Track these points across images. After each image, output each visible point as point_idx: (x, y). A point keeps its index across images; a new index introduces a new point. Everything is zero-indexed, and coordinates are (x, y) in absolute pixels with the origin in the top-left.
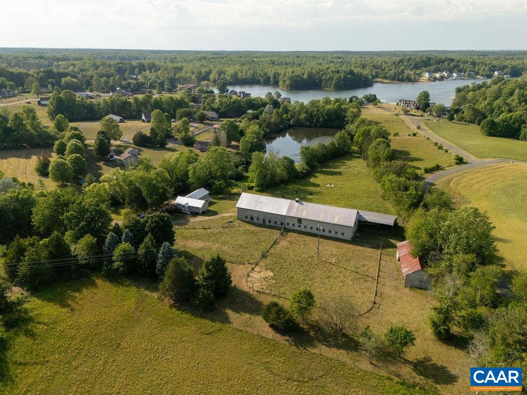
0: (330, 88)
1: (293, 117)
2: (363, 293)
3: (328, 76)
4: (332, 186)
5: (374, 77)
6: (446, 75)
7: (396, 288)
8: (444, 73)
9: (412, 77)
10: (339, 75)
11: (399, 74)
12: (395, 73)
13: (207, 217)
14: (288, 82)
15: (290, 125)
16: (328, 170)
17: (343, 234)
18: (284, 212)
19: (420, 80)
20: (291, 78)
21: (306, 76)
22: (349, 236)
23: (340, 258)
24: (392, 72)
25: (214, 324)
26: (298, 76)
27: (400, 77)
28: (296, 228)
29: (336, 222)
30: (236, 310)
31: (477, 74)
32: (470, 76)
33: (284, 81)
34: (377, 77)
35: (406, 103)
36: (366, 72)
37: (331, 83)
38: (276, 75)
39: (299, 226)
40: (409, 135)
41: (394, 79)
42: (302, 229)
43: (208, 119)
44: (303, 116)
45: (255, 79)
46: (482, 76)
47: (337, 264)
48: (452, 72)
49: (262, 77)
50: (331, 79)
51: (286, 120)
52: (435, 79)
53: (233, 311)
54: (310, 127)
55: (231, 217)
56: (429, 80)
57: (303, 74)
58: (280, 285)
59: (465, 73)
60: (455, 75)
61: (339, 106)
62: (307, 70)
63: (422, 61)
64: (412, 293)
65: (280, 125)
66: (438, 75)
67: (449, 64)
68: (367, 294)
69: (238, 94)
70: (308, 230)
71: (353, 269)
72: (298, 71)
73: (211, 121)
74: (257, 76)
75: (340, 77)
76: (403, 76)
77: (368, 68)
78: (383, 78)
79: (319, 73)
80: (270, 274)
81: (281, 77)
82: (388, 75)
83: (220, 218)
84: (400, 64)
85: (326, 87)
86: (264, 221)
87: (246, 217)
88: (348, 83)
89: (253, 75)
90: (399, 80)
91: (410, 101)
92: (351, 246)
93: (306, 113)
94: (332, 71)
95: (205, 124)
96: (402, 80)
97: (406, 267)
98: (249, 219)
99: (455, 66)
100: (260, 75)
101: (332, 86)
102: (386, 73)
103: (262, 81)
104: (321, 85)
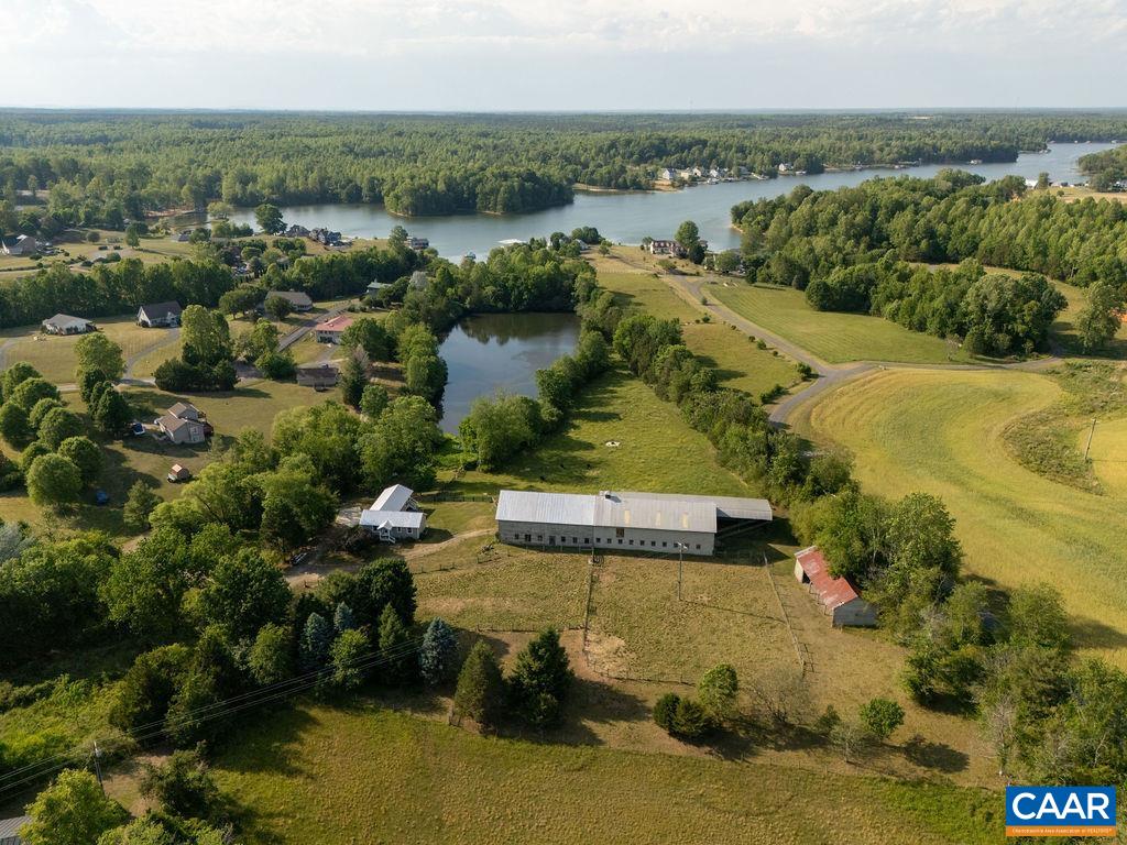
0: (495, 209)
1: (468, 293)
2: (779, 649)
3: (488, 187)
4: (617, 444)
5: (571, 182)
6: (699, 174)
7: (821, 631)
8: (696, 170)
9: (643, 180)
10: (509, 183)
11: (618, 175)
12: (609, 173)
13: (436, 545)
14: (406, 200)
15: (465, 310)
16: (593, 410)
17: (698, 547)
18: (589, 519)
19: (657, 187)
20: (413, 192)
21: (441, 187)
22: (708, 548)
23: (713, 592)
24: (604, 170)
25: (578, 750)
26: (427, 187)
27: (621, 180)
28: (615, 544)
29: (685, 526)
30: (601, 718)
31: (751, 170)
32: (739, 174)
33: (397, 198)
34: (577, 182)
35: (659, 246)
36: (554, 171)
37: (496, 201)
38: (374, 184)
39: (620, 542)
40: (698, 322)
41: (607, 185)
42: (626, 545)
43: (293, 310)
44: (489, 290)
45: (326, 191)
46: (761, 173)
47: (713, 604)
48: (708, 168)
49: (343, 187)
50: (495, 191)
51: (456, 300)
52: (683, 183)
53: (595, 721)
54: (504, 311)
55: (481, 538)
56: (673, 185)
57: (435, 182)
58: (646, 659)
59: (730, 169)
60: (714, 173)
61: (557, 267)
62: (441, 173)
63: (652, 146)
64: (849, 637)
65: (448, 312)
66: (685, 175)
67: (701, 152)
68: (785, 650)
69: (313, 235)
70: (636, 546)
71: (742, 609)
72: (423, 175)
73: (300, 312)
74: (330, 184)
75: (513, 187)
76: (625, 181)
77: (553, 160)
78: (589, 184)
79: (467, 179)
80: (619, 642)
81: (386, 187)
82: (596, 176)
83: (461, 544)
84: (612, 152)
85: (486, 208)
86: (552, 540)
87: (517, 537)
88: (530, 199)
89: (321, 183)
90: (617, 186)
91: (664, 242)
92: (718, 566)
93: (494, 283)
94: (493, 175)
95: (292, 322)
96: (624, 187)
97: (829, 594)
98: (522, 540)
99: (713, 156)
100: (336, 183)
101: (499, 207)
102: (592, 173)
103: (343, 196)
104: (475, 204)
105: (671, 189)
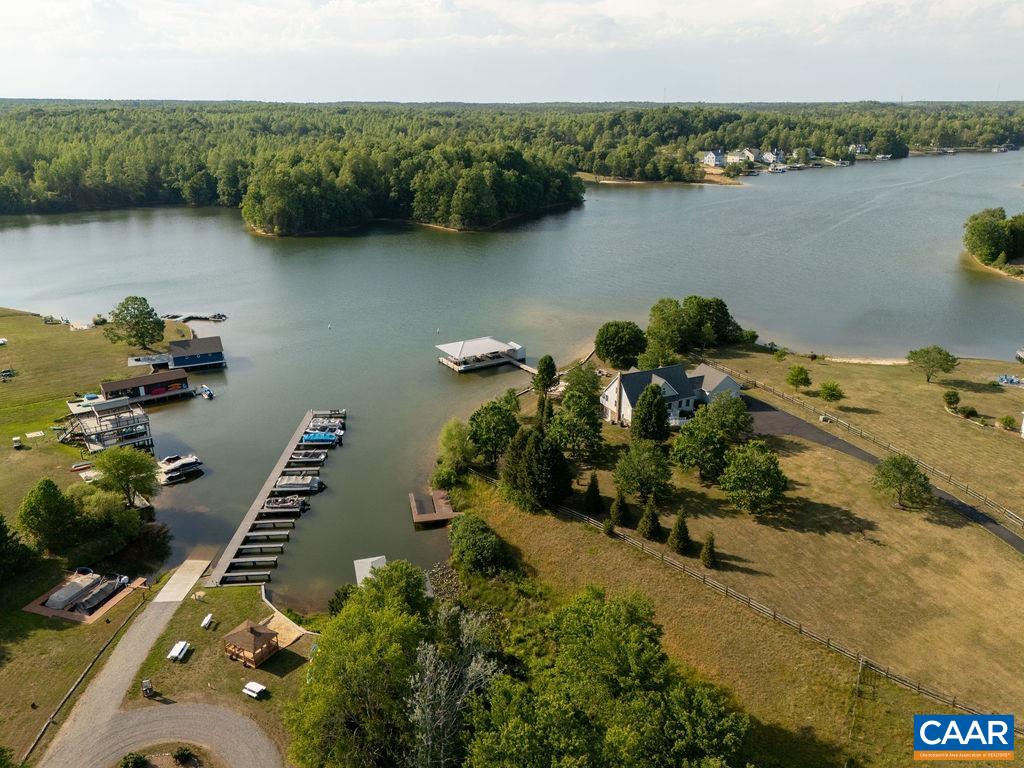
0: (446, 221)
3: (434, 177)
5: (573, 169)
6: (752, 159)
8: (747, 153)
9: (683, 167)
10: (474, 171)
11: (645, 158)
12: (630, 155)
19: (706, 178)
20: (285, 187)
21: (345, 177)
24: (621, 153)
26: (318, 179)
27: (649, 167)
31: (819, 152)
32: (806, 159)
36: (540, 152)
37: (449, 206)
38: (238, 172)
41: (628, 174)
45: (159, 185)
46: (835, 157)
48: (759, 150)
49: (187, 178)
50: (446, 187)
52: (737, 172)
56: (726, 174)
57: (336, 170)
60: (768, 157)
62: (350, 154)
66: (732, 158)
72: (317, 155)
74: (168, 173)
75: (481, 178)
76: (655, 167)
77: (539, 139)
78: (598, 172)
79: (397, 163)
82: (609, 161)
85: (431, 218)
88: (511, 201)
90: (644, 177)
94: (446, 156)
96: (654, 177)
100: (177, 170)
101: (455, 217)
102: (603, 156)
103: (186, 193)
104: (411, 210)
105: (729, 180)
